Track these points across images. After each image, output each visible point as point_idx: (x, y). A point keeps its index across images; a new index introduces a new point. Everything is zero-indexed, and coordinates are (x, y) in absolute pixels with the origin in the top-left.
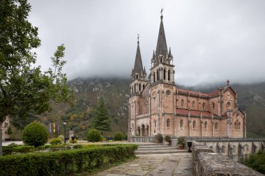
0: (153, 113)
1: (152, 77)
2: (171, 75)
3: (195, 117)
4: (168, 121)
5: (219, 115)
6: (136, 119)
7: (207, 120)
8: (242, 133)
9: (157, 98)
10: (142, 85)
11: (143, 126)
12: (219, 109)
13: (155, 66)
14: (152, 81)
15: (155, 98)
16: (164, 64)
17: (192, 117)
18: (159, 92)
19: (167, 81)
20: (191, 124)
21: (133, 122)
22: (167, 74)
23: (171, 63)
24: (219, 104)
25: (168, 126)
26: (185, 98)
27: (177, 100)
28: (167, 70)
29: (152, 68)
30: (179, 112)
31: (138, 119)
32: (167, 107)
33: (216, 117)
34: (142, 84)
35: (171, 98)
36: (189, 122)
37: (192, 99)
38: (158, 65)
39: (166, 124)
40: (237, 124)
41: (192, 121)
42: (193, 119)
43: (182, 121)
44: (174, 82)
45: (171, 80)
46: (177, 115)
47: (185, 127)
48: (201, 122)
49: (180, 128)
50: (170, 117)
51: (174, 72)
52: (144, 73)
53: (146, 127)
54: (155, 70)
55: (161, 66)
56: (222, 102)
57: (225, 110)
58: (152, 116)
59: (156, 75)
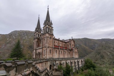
1: (44, 31)
2: (52, 31)
3: (62, 49)
4: (50, 51)
5: (70, 49)
6: (36, 50)
7: (66, 51)
8: (78, 56)
9: (46, 40)
10: (40, 35)
11: (39, 53)
12: (70, 47)
14: (44, 33)
15: (44, 40)
16: (49, 26)
17: (60, 49)
18: (46, 37)
19: (50, 33)
20: (60, 52)
21: (34, 51)
22: (50, 30)
23: (52, 26)
24: (70, 45)
25: (50, 53)
26: (58, 42)
27: (54, 42)
28: (50, 28)
29: (44, 27)
30: (55, 47)
31: (37, 49)
32: (50, 44)
33: (69, 50)
34: (40, 34)
35: (52, 40)
36: (59, 51)
37: (60, 42)
38: (46, 26)
39: (49, 52)
40: (76, 52)
41: (61, 51)
43: (56, 51)
44: (53, 34)
47: (58, 54)
48: (64, 51)
49: (56, 54)
50: (51, 49)
51: (53, 30)
52: (41, 30)
53: (40, 53)
55: (47, 26)
56: (71, 44)
57: (72, 47)
58: (43, 48)
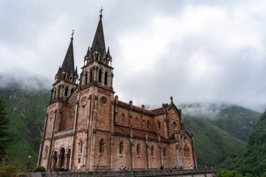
0: (79, 129)
1: (84, 78)
2: (109, 78)
3: (139, 138)
4: (101, 143)
5: (166, 137)
6: (53, 140)
7: (153, 144)
8: (192, 162)
9: (88, 106)
10: (70, 89)
11: (63, 150)
12: (166, 129)
13: (88, 65)
14: (83, 83)
15: (84, 106)
16: (99, 63)
17: (135, 137)
18: (90, 98)
19: (103, 85)
20: (134, 149)
21: (47, 143)
22: (103, 76)
23: (109, 65)
24: (165, 123)
25: (101, 151)
26: (126, 112)
27: (115, 113)
28: (104, 72)
29: (85, 67)
30: (118, 131)
31: (57, 138)
32: (101, 121)
33: (164, 140)
34: (71, 87)
35: (108, 108)
36: (131, 145)
37: (135, 115)
38: (92, 63)
39: (98, 148)
40: (186, 149)
41: (136, 145)
42: (136, 142)
43: (121, 143)
44: (111, 88)
45: (109, 85)
46: (116, 134)
47: (126, 153)
48: (147, 147)
49: (119, 155)
50: (104, 137)
51: (112, 76)
52: (75, 73)
53: (66, 153)
54: (88, 69)
55: (95, 64)
56: (167, 121)
57: (172, 131)
58: (78, 134)
59: (89, 75)
